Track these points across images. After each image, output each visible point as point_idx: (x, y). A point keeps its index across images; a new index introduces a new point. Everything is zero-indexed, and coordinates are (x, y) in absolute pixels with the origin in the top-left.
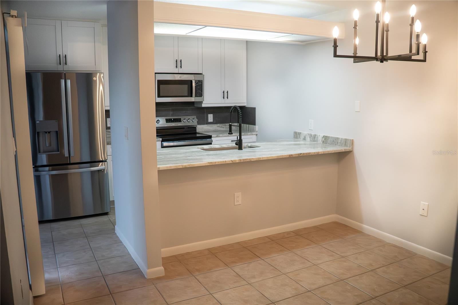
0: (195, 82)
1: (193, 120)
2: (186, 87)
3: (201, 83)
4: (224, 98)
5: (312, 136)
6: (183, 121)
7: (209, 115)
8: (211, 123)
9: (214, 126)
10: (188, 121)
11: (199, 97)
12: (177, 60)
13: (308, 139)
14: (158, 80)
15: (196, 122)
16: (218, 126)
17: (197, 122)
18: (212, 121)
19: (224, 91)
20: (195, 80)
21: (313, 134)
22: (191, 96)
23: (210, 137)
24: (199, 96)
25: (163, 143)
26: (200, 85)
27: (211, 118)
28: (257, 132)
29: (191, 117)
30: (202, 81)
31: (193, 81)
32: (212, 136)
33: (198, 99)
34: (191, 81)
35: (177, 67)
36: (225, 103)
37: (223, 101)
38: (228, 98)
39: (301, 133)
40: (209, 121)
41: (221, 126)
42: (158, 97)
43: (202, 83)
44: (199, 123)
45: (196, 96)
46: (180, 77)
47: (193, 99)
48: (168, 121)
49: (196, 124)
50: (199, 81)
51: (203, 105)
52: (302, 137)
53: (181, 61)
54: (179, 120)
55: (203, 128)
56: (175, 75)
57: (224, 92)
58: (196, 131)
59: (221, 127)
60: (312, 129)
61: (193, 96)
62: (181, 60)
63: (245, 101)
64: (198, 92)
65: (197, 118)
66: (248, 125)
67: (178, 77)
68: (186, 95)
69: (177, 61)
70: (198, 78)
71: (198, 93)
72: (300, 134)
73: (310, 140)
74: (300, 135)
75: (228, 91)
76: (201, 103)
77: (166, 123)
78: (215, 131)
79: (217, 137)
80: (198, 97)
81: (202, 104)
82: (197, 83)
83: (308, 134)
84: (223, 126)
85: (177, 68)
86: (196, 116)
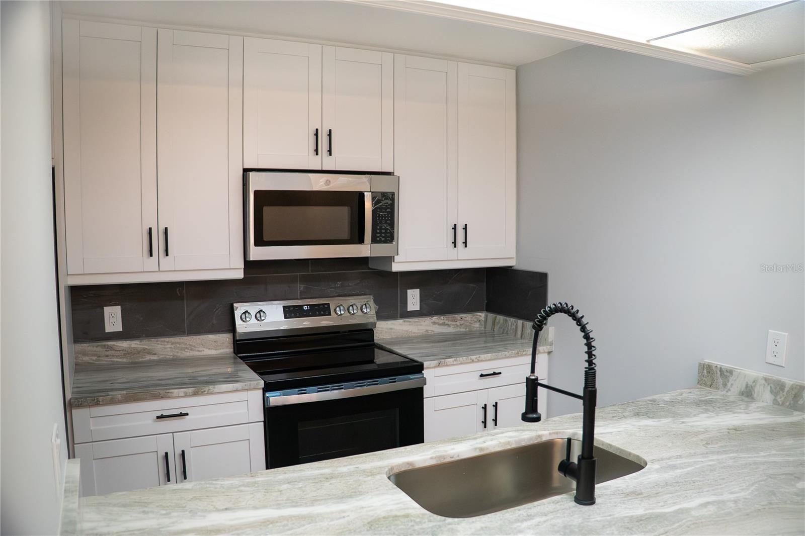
0: (373, 199)
1: (364, 307)
2: (343, 213)
3: (390, 202)
4: (455, 247)
5: (786, 389)
6: (335, 310)
7: (410, 292)
8: (414, 314)
9: (423, 323)
10: (349, 313)
11: (385, 242)
12: (317, 130)
13: (765, 396)
14: (256, 192)
15: (373, 312)
16: (434, 323)
17: (377, 313)
18: (417, 308)
19: (455, 225)
20: (372, 192)
21: (789, 381)
22: (361, 241)
23: (418, 368)
24: (383, 239)
25: (267, 394)
26: (386, 208)
27: (413, 300)
28: (551, 344)
29: (358, 301)
30: (393, 194)
31: (366, 194)
32: (425, 366)
33: (381, 250)
34: (361, 195)
35: (317, 151)
36: (458, 260)
37: (452, 253)
38: (466, 246)
39: (731, 372)
40: (409, 309)
41: (441, 322)
42: (256, 244)
43: (393, 200)
44: (381, 316)
45: (374, 240)
46: (328, 182)
47: (364, 250)
48: (289, 312)
49: (371, 320)
50: (384, 195)
51: (396, 267)
52: (736, 386)
53: (330, 135)
54: (324, 310)
55: (391, 329)
56: (310, 175)
57: (455, 228)
58: (373, 340)
59: (444, 324)
60: (784, 366)
61: (366, 241)
62: (330, 130)
63: (512, 253)
64: (381, 229)
65: (375, 302)
66: (520, 322)
67: (318, 183)
68: (346, 235)
69: (317, 134)
70: (383, 185)
71: (381, 233)
72: (726, 374)
73: (775, 402)
74: (726, 377)
75: (466, 225)
76: (390, 259)
77: (285, 318)
78: (427, 339)
79: (439, 365)
80: (380, 242)
81: (393, 264)
82: (378, 202)
83: (766, 379)
84: (447, 322)
85: (317, 154)
86: (372, 297)
